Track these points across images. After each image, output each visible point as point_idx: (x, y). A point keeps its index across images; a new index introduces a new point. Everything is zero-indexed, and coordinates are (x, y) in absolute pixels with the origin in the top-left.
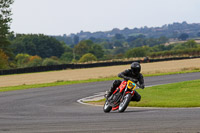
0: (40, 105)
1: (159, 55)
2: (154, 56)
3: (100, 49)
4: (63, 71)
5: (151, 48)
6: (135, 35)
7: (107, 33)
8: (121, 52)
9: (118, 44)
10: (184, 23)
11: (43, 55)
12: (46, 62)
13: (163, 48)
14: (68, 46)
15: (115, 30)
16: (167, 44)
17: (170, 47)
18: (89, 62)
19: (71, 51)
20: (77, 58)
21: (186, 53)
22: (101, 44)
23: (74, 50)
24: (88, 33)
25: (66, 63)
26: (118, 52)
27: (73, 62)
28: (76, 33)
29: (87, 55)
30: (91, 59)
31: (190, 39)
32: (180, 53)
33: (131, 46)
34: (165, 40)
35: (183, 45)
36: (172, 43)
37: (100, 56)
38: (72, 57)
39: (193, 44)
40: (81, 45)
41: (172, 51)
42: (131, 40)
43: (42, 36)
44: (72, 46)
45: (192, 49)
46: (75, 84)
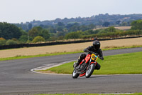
0: (4, 73)
1: (89, 37)
2: (85, 38)
3: (47, 33)
4: (21, 49)
5: (83, 33)
6: (72, 23)
7: (52, 21)
8: (62, 35)
9: (59, 30)
10: (107, 14)
11: (6, 38)
12: (8, 42)
13: (92, 32)
14: (24, 31)
15: (58, 19)
16: (94, 30)
17: (97, 32)
18: (39, 42)
19: (27, 34)
20: (31, 40)
21: (108, 36)
22: (48, 30)
23: (28, 34)
24: (39, 21)
25: (23, 43)
26: (60, 35)
27: (28, 42)
28: (30, 22)
29: (38, 37)
30: (40, 40)
31: (111, 26)
32: (104, 36)
33: (69, 31)
34: (93, 26)
35: (106, 30)
36: (98, 29)
37: (47, 38)
38: (27, 39)
39: (113, 30)
40: (34, 30)
41: (98, 34)
42: (69, 26)
43: (5, 24)
44: (27, 31)
45: (112, 33)
46: (30, 58)
